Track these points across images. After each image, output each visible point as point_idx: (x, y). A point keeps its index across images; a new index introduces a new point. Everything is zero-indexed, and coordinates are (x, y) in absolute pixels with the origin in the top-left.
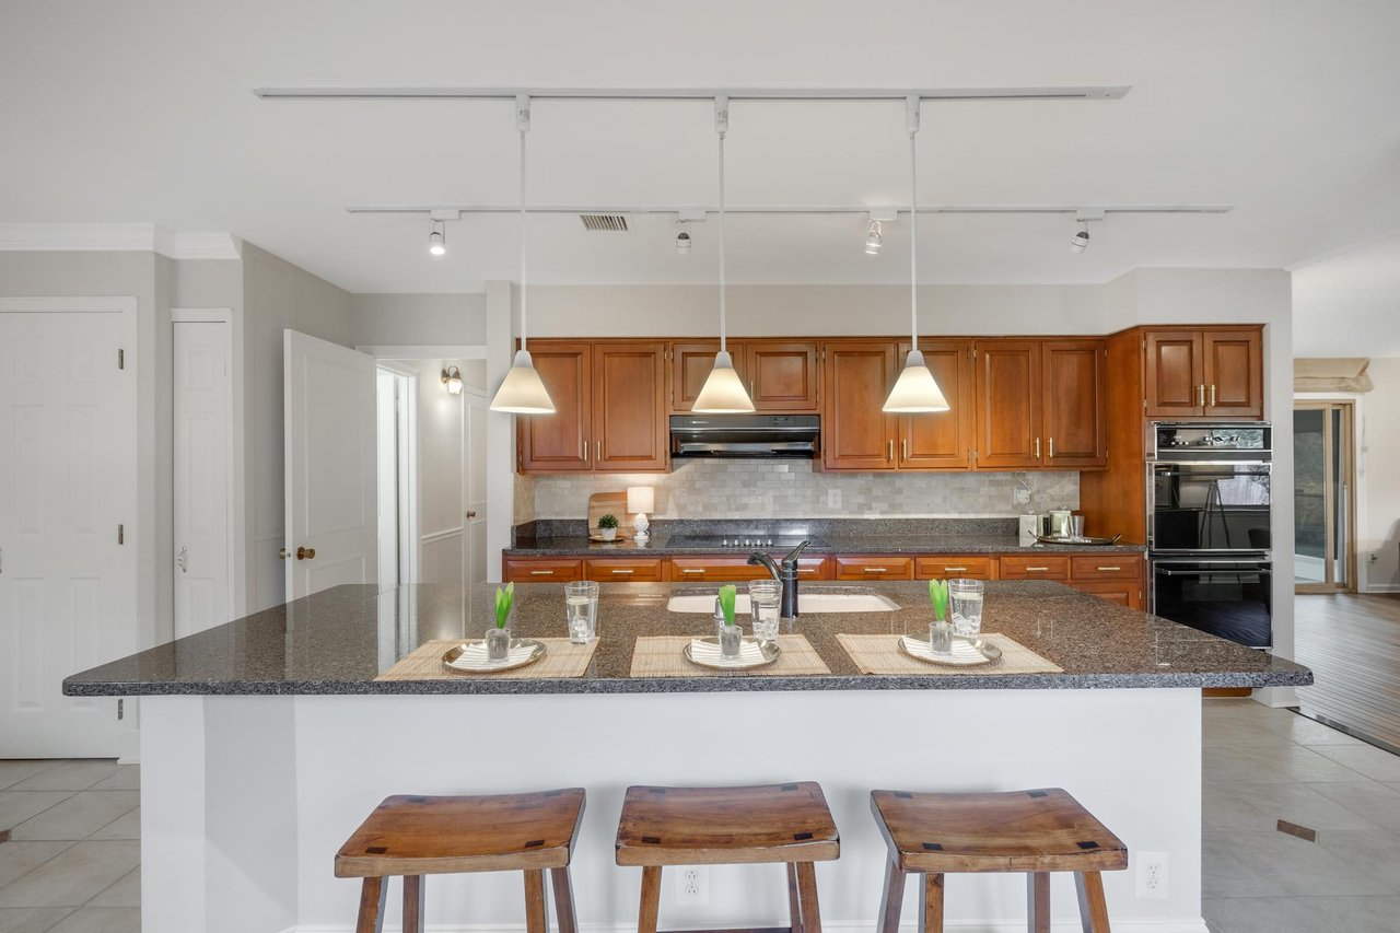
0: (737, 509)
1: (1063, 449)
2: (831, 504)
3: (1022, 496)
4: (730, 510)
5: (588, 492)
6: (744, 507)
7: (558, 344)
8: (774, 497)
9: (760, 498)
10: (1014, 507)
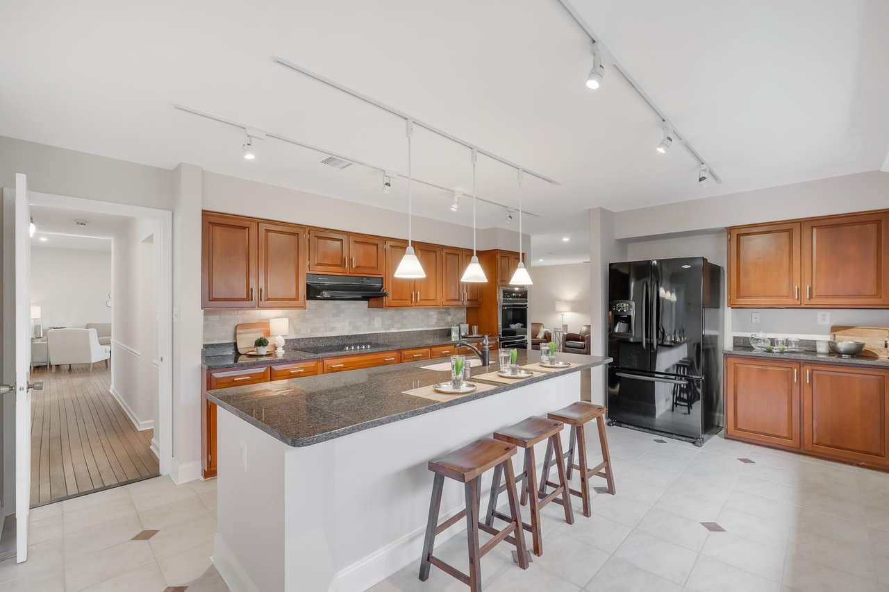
0: (330, 331)
1: (469, 298)
2: (376, 326)
3: (449, 318)
4: (326, 331)
5: (233, 323)
6: (333, 329)
7: (233, 218)
8: (350, 323)
9: (342, 323)
10: (446, 323)
